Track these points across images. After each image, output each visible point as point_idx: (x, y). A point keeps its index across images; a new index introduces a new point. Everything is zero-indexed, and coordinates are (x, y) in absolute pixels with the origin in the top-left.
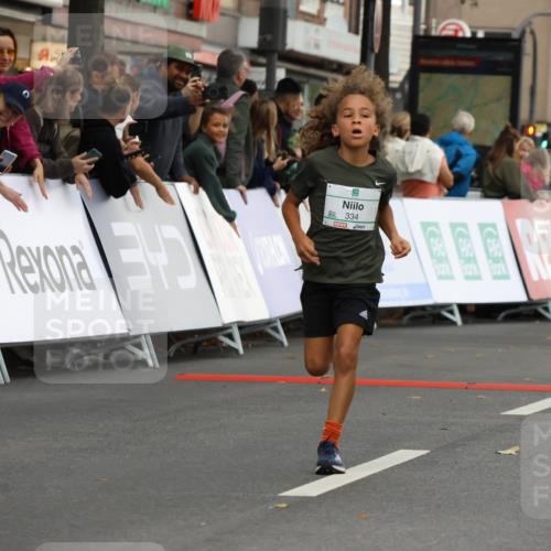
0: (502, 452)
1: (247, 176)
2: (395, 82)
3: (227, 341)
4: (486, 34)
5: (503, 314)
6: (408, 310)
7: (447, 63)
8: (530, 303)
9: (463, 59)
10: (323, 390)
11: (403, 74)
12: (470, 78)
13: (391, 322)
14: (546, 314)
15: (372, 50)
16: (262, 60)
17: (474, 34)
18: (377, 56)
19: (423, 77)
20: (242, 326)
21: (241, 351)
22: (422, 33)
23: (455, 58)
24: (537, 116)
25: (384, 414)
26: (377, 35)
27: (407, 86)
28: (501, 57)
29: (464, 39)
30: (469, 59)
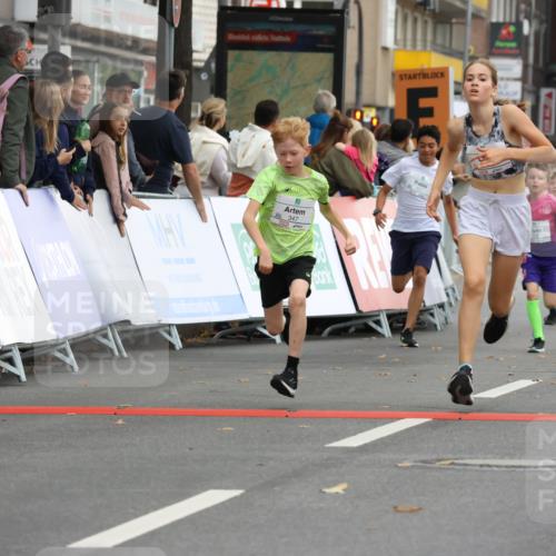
0: (327, 490)
1: (28, 173)
2: (200, 61)
3: (7, 367)
4: (303, 3)
5: (328, 329)
6: (219, 326)
7: (259, 38)
8: (360, 316)
9: (277, 34)
10: (120, 422)
11: (210, 50)
12: (286, 55)
13: (199, 340)
14: (379, 329)
15: (172, 24)
16: (44, 36)
17: (290, 4)
18: (177, 31)
19: (232, 54)
20: (24, 349)
21: (24, 378)
22: (229, 4)
23: (269, 32)
24: (365, 98)
25: (191, 449)
26: (177, 7)
27: (213, 65)
28: (321, 31)
29: (279, 11)
30: (284, 34)
